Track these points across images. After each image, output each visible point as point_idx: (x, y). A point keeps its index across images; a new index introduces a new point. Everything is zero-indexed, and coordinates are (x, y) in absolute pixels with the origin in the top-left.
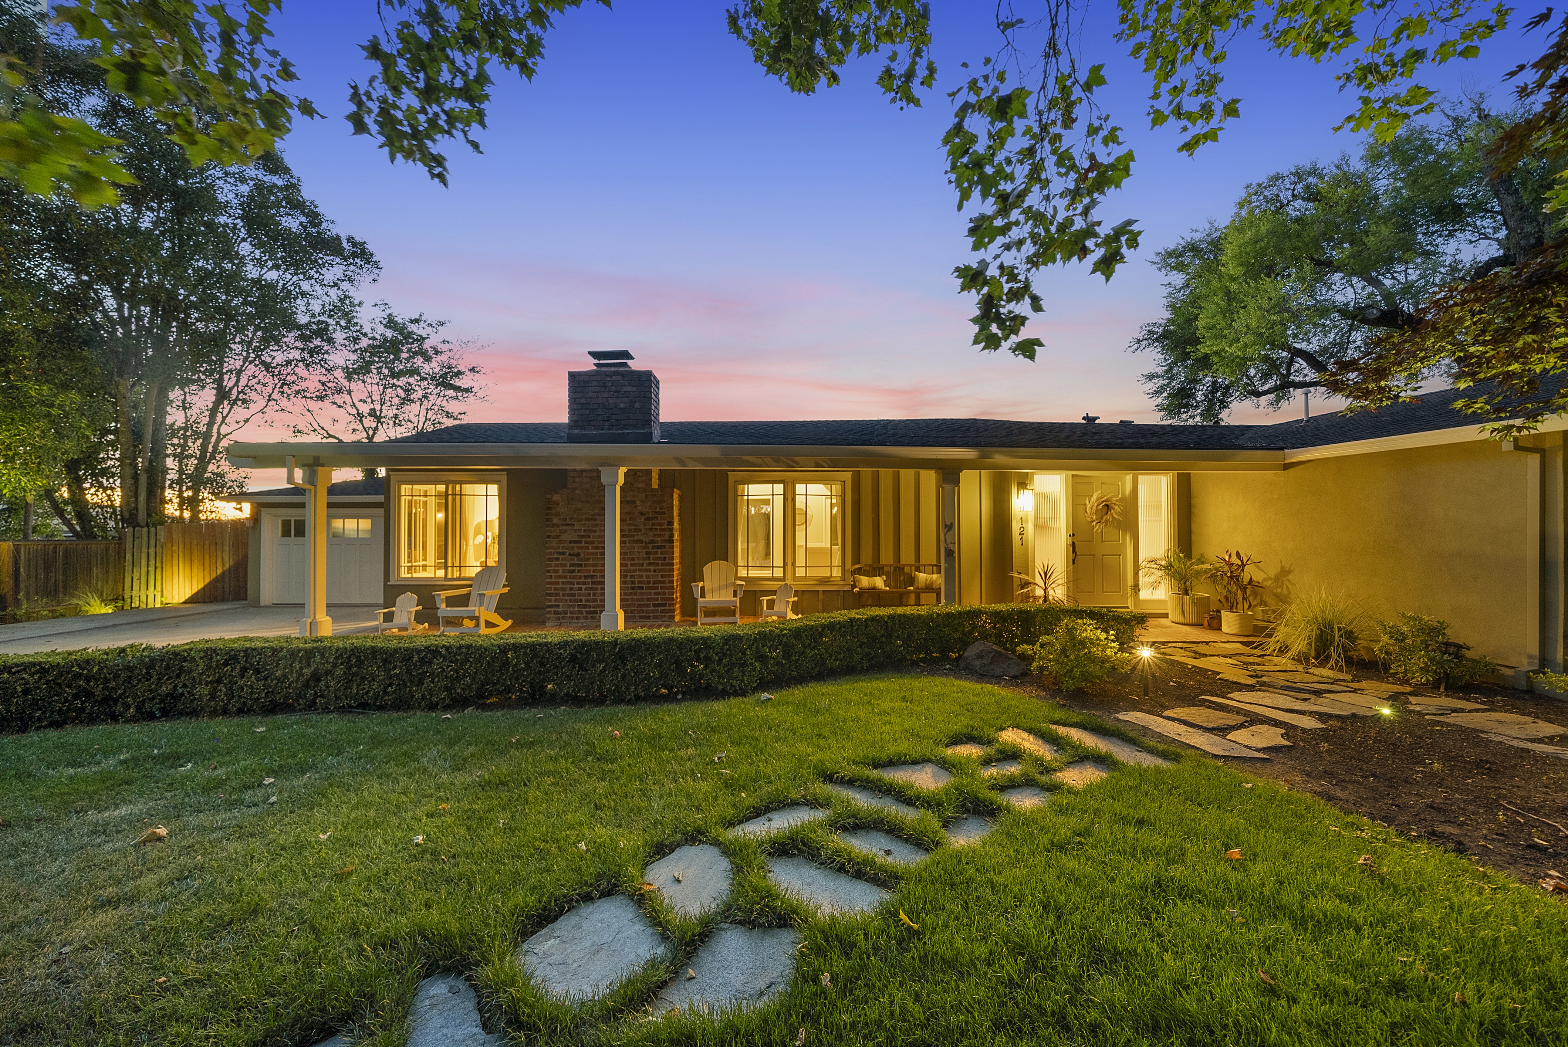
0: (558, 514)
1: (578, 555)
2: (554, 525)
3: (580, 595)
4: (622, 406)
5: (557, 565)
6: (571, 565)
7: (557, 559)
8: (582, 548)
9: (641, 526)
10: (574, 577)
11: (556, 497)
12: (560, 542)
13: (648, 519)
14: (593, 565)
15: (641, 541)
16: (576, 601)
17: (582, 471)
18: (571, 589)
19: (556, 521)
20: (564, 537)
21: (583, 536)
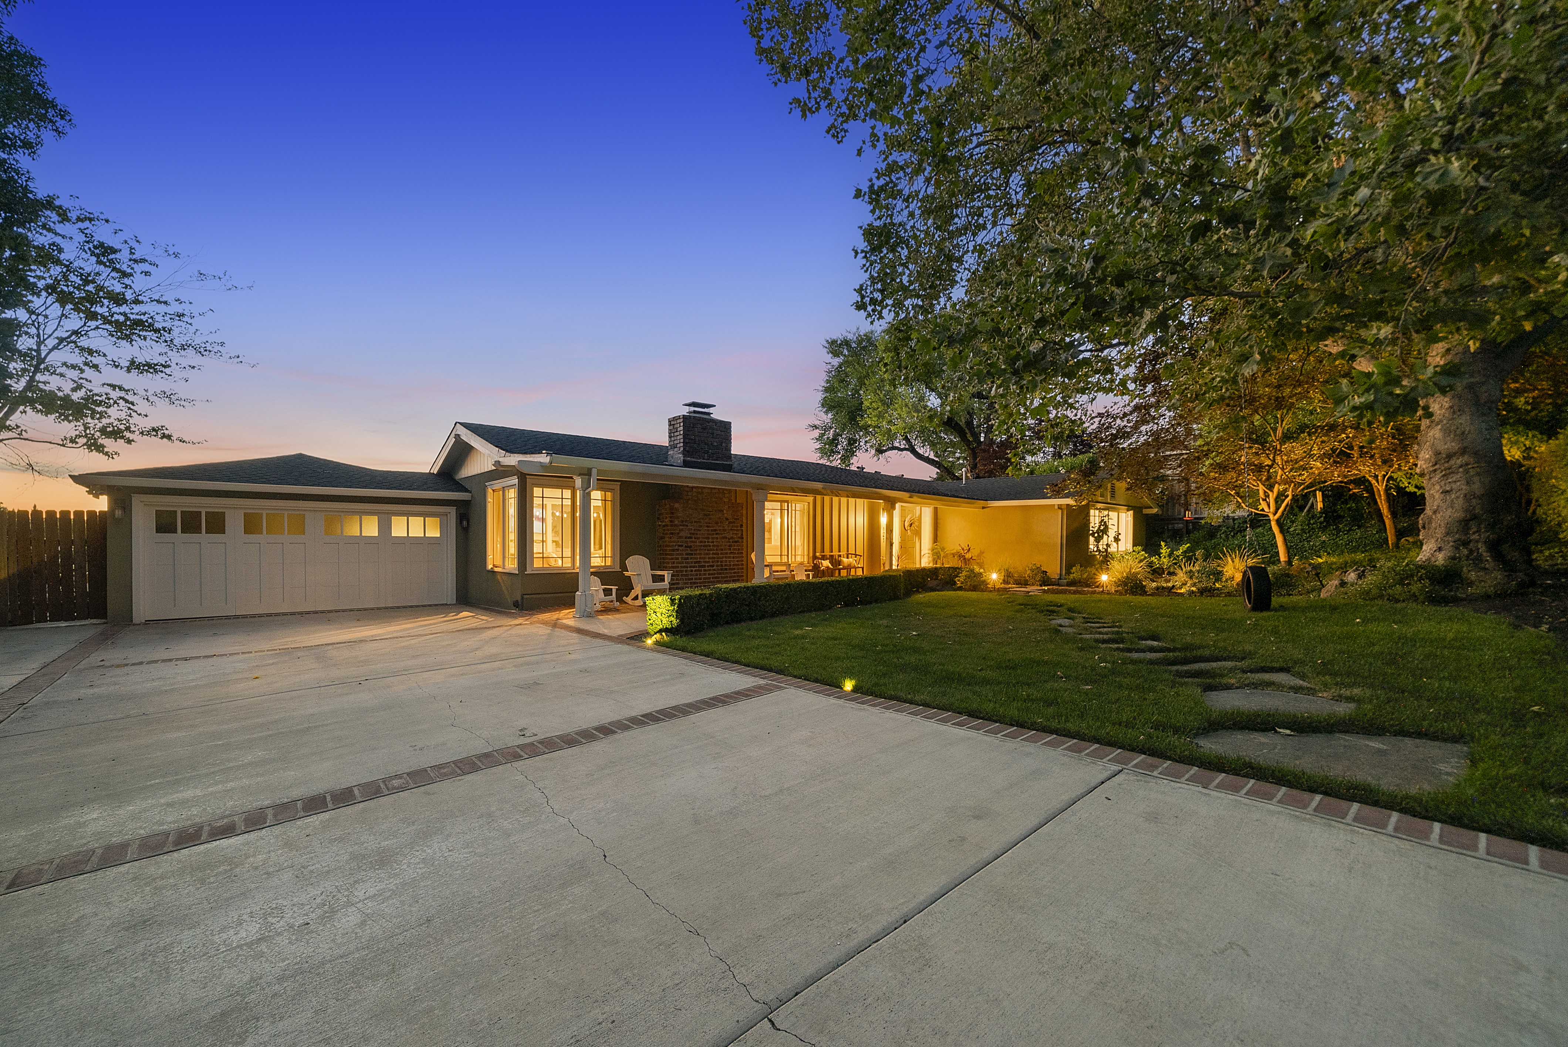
0: (678, 518)
1: (691, 547)
2: (676, 525)
3: (692, 575)
4: (715, 444)
5: (677, 554)
6: (687, 554)
7: (678, 550)
8: (693, 542)
9: (726, 528)
10: (688, 563)
11: (677, 505)
12: (680, 537)
13: (730, 523)
14: (700, 554)
15: (726, 538)
16: (689, 579)
17: (693, 488)
18: (686, 571)
19: (676, 522)
20: (682, 534)
21: (693, 534)
